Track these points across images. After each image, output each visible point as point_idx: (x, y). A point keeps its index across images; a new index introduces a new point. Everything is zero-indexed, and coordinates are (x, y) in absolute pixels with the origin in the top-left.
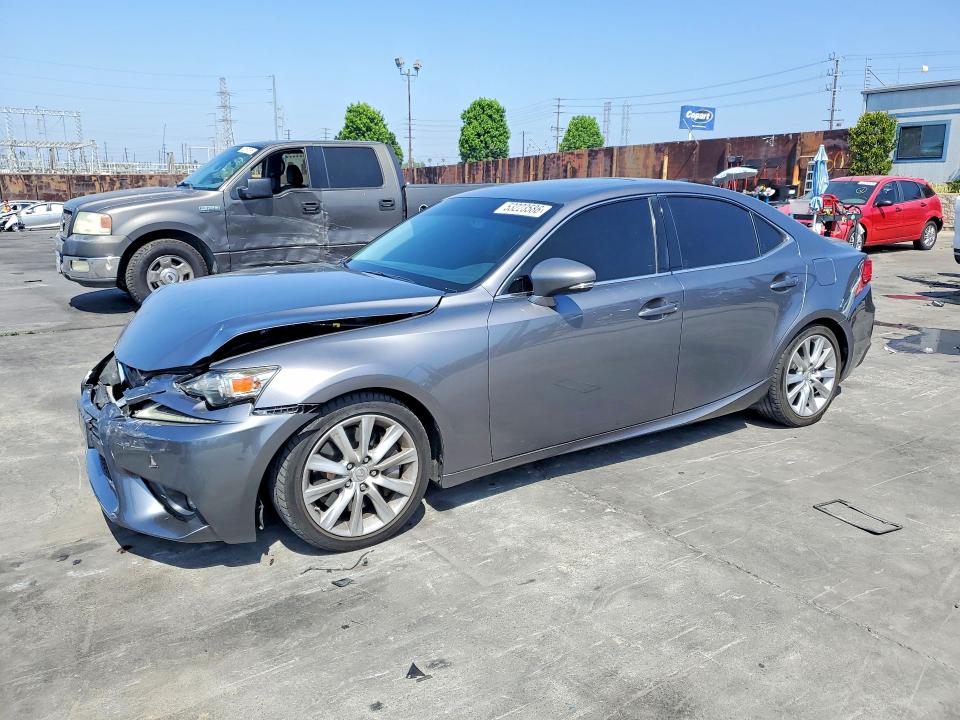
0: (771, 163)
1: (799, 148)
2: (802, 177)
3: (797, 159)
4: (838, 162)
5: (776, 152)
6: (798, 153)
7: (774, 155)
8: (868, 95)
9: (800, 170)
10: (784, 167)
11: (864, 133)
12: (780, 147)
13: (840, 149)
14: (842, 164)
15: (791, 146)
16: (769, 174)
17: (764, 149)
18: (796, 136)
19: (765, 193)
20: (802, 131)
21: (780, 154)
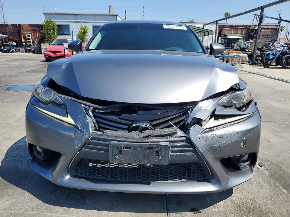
0: (12, 34)
1: (22, 29)
2: (25, 39)
3: (22, 33)
4: (36, 35)
5: (13, 30)
6: (22, 31)
7: (13, 31)
8: (45, 14)
9: (24, 37)
10: (17, 35)
11: (48, 26)
12: (14, 28)
13: (36, 31)
14: (38, 35)
15: (18, 28)
16: (12, 37)
17: (8, 28)
18: (19, 25)
19: (13, 44)
20: (21, 24)
21: (15, 31)
